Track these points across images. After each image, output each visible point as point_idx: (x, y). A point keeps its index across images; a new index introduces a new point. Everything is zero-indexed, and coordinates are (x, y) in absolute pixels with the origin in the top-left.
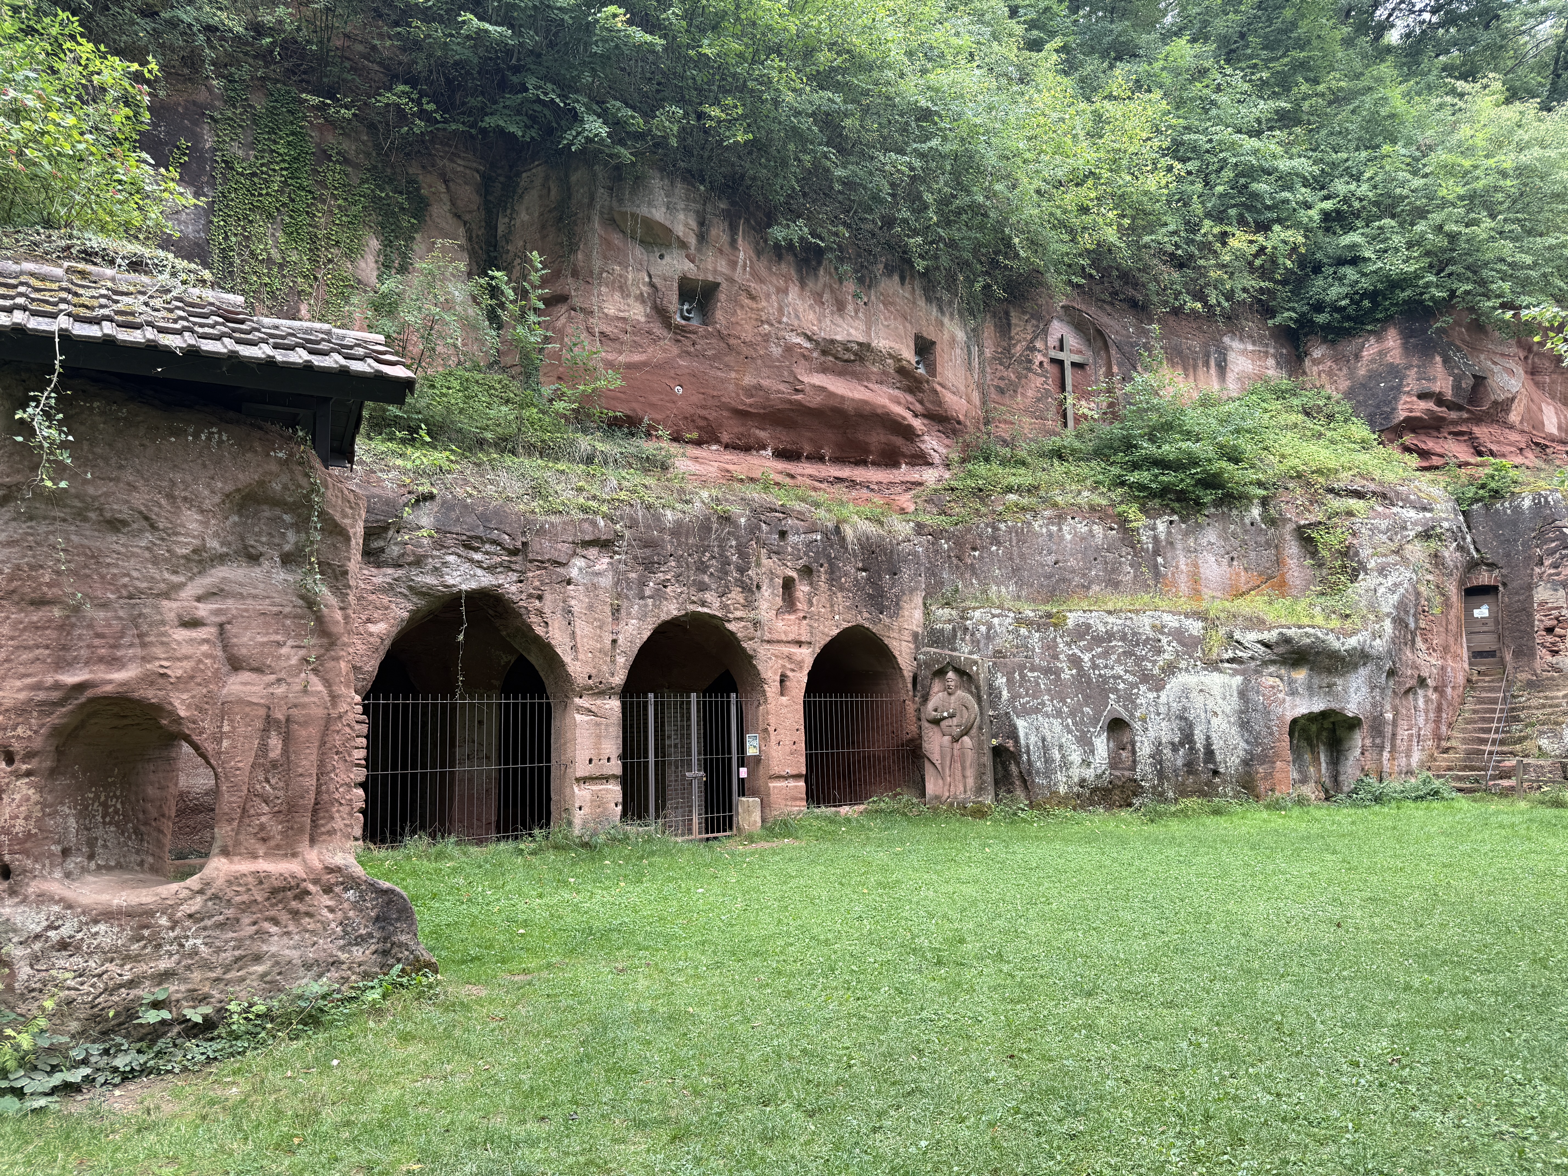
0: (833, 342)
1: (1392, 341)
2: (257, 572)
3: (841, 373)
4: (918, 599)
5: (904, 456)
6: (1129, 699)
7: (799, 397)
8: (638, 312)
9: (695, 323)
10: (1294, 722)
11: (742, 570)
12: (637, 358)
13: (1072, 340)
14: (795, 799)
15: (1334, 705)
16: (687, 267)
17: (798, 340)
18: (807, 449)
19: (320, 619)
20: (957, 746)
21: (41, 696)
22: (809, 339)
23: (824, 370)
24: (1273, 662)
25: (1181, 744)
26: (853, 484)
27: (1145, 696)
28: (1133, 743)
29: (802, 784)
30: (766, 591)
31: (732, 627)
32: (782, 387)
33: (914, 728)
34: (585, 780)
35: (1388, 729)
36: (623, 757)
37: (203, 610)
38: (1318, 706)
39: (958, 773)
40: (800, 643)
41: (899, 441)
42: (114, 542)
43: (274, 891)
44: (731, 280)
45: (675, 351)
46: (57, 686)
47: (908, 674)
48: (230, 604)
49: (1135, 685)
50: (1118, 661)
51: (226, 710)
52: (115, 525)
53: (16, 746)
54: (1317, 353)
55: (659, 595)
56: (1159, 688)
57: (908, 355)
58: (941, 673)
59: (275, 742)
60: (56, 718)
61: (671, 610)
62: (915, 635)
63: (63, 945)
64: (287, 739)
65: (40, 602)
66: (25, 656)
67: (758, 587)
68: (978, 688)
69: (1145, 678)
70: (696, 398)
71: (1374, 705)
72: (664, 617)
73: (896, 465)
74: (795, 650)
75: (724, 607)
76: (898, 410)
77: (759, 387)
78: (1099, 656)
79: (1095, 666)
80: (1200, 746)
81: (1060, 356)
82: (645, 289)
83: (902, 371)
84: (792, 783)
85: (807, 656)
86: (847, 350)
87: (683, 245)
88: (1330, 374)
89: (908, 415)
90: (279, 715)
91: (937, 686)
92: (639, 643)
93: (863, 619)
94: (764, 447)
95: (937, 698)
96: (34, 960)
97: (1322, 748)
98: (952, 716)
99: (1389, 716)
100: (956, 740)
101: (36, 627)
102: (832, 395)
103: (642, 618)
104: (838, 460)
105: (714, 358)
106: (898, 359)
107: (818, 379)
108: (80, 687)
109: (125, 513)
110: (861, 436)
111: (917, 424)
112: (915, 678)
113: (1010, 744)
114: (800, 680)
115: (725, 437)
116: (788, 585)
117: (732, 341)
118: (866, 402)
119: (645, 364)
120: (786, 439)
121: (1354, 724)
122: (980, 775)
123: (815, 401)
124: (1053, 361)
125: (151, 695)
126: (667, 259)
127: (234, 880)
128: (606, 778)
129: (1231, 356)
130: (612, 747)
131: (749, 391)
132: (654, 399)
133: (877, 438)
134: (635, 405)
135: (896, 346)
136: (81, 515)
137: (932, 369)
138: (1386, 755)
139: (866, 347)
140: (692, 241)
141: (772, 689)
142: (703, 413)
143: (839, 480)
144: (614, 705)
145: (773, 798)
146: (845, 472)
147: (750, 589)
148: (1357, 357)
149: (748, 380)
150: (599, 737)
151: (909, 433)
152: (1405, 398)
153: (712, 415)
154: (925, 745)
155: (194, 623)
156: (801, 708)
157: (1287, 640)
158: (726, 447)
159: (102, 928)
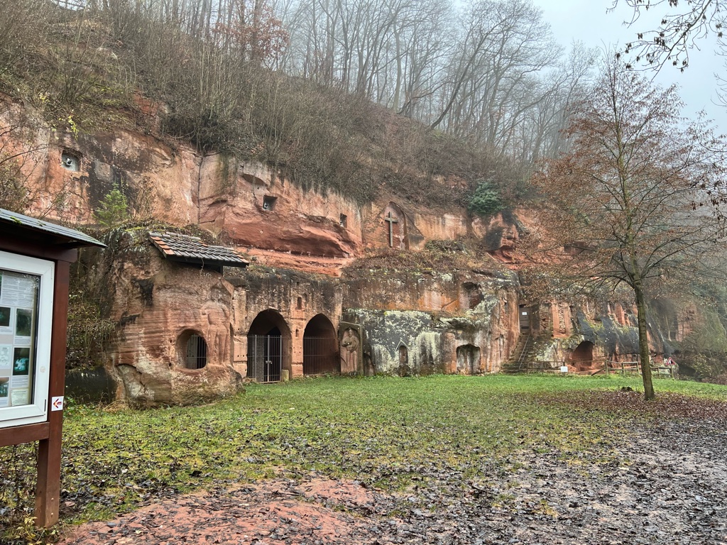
0: (313, 216)
1: (500, 218)
2: (214, 303)
3: (315, 226)
4: (340, 305)
5: (335, 254)
6: (407, 340)
7: (301, 235)
8: (250, 206)
9: (268, 210)
10: (458, 348)
11: (285, 295)
12: (248, 221)
13: (393, 214)
14: (299, 371)
15: (471, 343)
16: (267, 192)
17: (302, 216)
18: (303, 251)
19: (225, 314)
20: (352, 354)
21: (176, 329)
22: (306, 215)
23: (309, 225)
24: (452, 328)
25: (422, 354)
26: (318, 264)
27: (412, 338)
28: (407, 353)
29: (302, 366)
30: (292, 302)
31: (281, 313)
32: (296, 231)
33: (337, 348)
34: (236, 362)
35: (489, 351)
36: (247, 355)
37: (206, 311)
38: (466, 343)
39: (352, 364)
40: (302, 319)
41: (334, 249)
42: (190, 297)
43: (219, 371)
44: (281, 197)
45: (261, 219)
46: (179, 327)
47: (336, 330)
48: (210, 310)
49: (408, 335)
50: (403, 327)
51: (209, 332)
52: (191, 294)
53: (173, 339)
54: (476, 221)
55: (259, 302)
56: (416, 335)
57: (338, 221)
58: (348, 330)
59: (218, 339)
60: (179, 333)
61: (263, 308)
62: (339, 317)
63: (180, 380)
64: (220, 339)
65: (176, 309)
66: (173, 320)
67: (290, 301)
68: (359, 335)
69: (411, 333)
70: (267, 235)
71: (484, 343)
72: (261, 310)
73: (333, 257)
74: (301, 321)
75: (279, 307)
76: (334, 239)
77: (288, 231)
78: (398, 325)
79: (397, 329)
80: (428, 354)
81: (389, 219)
82: (253, 199)
83: (336, 226)
84: (299, 365)
85: (305, 323)
86: (319, 219)
87: (266, 185)
88: (480, 228)
89: (337, 240)
90: (218, 334)
91: (346, 334)
92: (253, 319)
93: (323, 311)
94: (288, 251)
95: (345, 339)
96: (175, 382)
97: (468, 357)
98: (350, 344)
99: (489, 347)
100: (351, 351)
101: (175, 314)
102: (312, 234)
103: (255, 310)
104: (313, 255)
105: (274, 221)
106: (334, 222)
107: (308, 229)
108: (183, 327)
109: (193, 291)
110: (321, 248)
111: (340, 243)
112: (338, 332)
113: (369, 353)
114: (302, 331)
115: (276, 248)
116: (299, 299)
117: (280, 216)
118: (323, 237)
119: (251, 223)
120: (296, 248)
121: (478, 349)
122: (359, 363)
123: (307, 236)
124: (386, 221)
125: (198, 329)
126: (260, 189)
127: (212, 368)
128: (242, 362)
129: (447, 221)
130: (244, 352)
131: (285, 232)
132: (253, 235)
133: (327, 248)
134: (247, 237)
135: (334, 218)
136: (184, 291)
137: (345, 225)
138: (488, 360)
139: (324, 218)
140: (269, 184)
141: (293, 334)
142: (268, 239)
143: (313, 262)
144: (245, 338)
145: (293, 370)
146: (315, 260)
147: (287, 302)
148: (489, 224)
149: (285, 229)
150: (241, 348)
151: (337, 246)
152: (502, 239)
153: (272, 240)
154: (341, 354)
155: (204, 314)
156: (302, 341)
157: (457, 321)
158: (276, 250)
159: (188, 377)
